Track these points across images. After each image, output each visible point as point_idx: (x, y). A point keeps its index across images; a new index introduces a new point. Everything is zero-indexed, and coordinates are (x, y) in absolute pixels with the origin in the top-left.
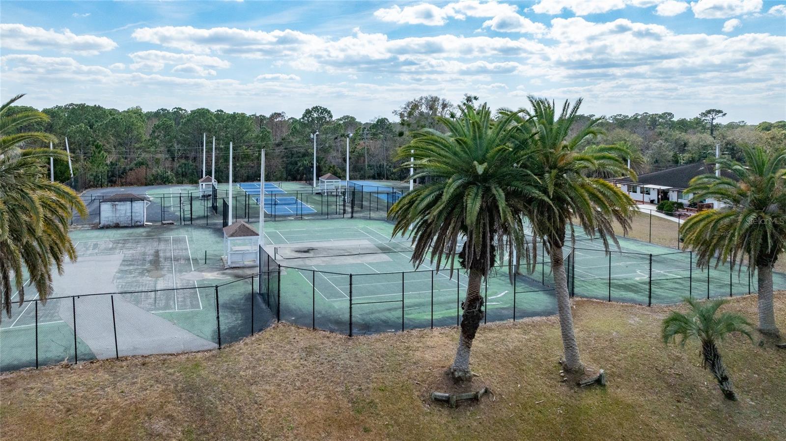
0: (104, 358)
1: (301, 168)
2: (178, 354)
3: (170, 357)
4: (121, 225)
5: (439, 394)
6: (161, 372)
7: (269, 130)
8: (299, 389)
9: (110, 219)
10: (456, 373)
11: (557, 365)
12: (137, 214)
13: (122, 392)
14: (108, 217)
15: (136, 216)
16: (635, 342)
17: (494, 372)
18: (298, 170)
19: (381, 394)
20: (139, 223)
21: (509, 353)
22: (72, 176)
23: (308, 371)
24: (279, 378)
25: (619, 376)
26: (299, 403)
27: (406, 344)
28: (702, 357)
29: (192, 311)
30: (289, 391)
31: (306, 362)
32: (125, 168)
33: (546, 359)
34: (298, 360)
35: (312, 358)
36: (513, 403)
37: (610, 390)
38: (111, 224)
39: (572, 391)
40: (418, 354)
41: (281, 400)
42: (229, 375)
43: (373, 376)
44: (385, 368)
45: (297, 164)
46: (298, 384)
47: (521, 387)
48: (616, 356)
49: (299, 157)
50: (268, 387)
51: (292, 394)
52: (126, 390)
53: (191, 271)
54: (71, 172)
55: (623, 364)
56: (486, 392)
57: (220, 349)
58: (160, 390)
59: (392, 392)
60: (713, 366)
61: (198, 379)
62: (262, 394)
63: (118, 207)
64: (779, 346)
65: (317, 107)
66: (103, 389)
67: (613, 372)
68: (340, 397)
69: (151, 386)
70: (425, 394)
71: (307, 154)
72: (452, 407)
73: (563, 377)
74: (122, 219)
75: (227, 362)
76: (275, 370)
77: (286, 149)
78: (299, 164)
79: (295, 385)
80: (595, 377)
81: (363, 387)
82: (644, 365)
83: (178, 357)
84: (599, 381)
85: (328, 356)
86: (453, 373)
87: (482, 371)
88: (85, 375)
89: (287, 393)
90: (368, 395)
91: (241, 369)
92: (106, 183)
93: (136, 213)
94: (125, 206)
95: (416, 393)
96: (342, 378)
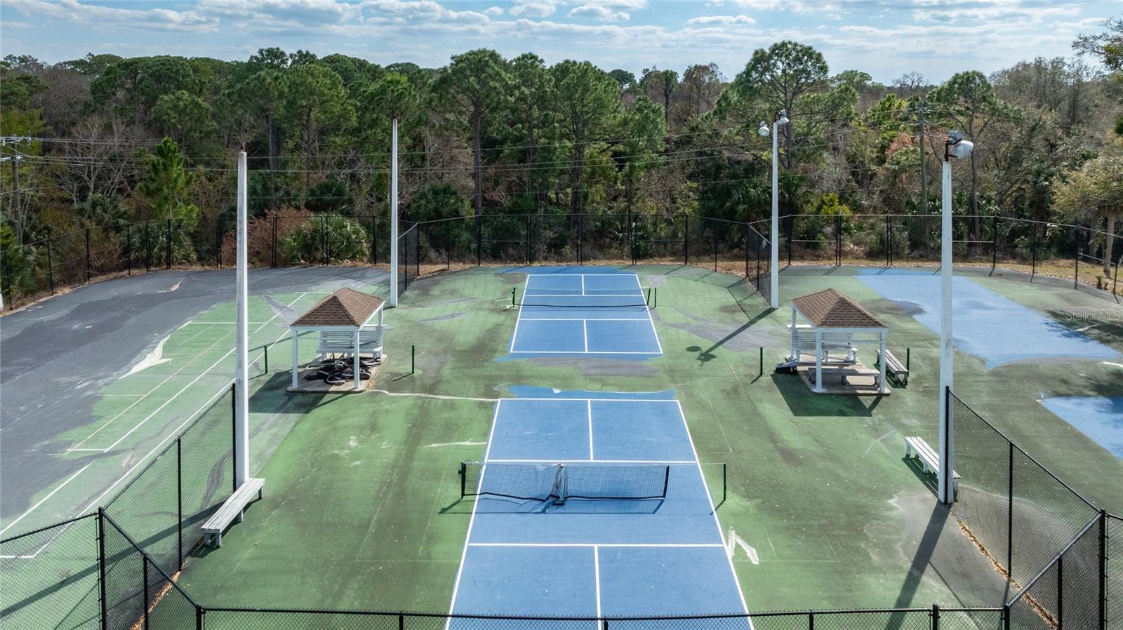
1: (741, 208)
7: (656, 105)
45: (729, 195)
49: (734, 176)
65: (784, 44)
71: (757, 168)
77: (700, 154)
78: (737, 196)
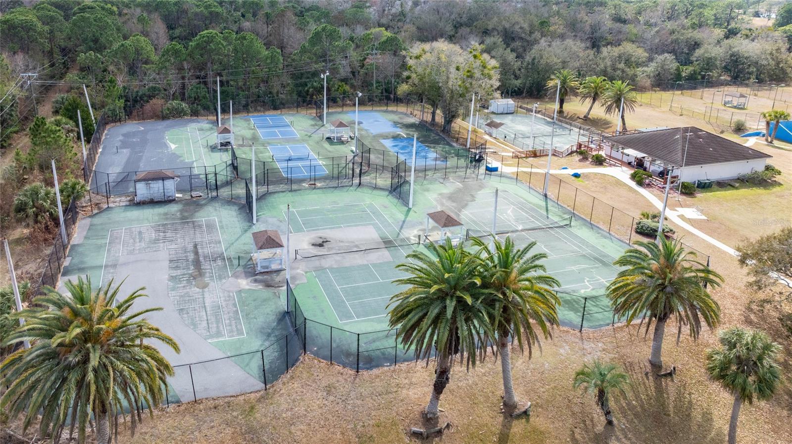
0: (187, 402)
1: (311, 90)
2: (238, 396)
3: (232, 398)
4: (155, 200)
5: (415, 429)
6: (229, 416)
8: (323, 427)
9: (146, 195)
10: (428, 415)
11: (500, 398)
12: (169, 191)
13: (206, 436)
14: (143, 194)
15: (168, 192)
16: (559, 374)
17: (455, 407)
18: (308, 91)
19: (377, 429)
20: (171, 198)
21: (468, 388)
22: (94, 121)
23: (329, 410)
24: (310, 418)
25: (541, 407)
26: (323, 440)
27: (397, 381)
28: (597, 398)
29: (239, 339)
30: (317, 430)
31: (326, 402)
32: (137, 92)
33: (493, 393)
34: (321, 400)
35: (331, 398)
36: (465, 434)
37: (532, 419)
38: (147, 199)
39: (506, 420)
40: (405, 391)
41: (311, 437)
42: (275, 417)
43: (373, 414)
44: (381, 406)
46: (322, 423)
47: (472, 420)
48: (543, 388)
49: (308, 78)
50: (302, 427)
51: (319, 432)
52: (208, 434)
53: (229, 277)
54: (93, 118)
55: (545, 396)
56: (448, 426)
57: (266, 389)
58: (231, 433)
59: (385, 427)
60: (602, 405)
61: (254, 422)
62: (299, 433)
63: (152, 185)
64: (658, 375)
66: (192, 433)
67: (537, 403)
68: (351, 433)
69: (224, 429)
70: (407, 428)
72: (423, 439)
73: (502, 409)
74: (155, 195)
75: (272, 404)
76: (306, 410)
77: (295, 69)
78: (309, 86)
79: (320, 424)
80: (523, 410)
81: (366, 424)
82: (560, 395)
83: (238, 398)
84: (525, 413)
85: (342, 395)
86: (426, 414)
87: (447, 406)
88: (178, 419)
89: (315, 431)
90: (369, 431)
91: (282, 410)
92: (124, 117)
93: (167, 189)
94: (157, 185)
95: (401, 428)
96: (352, 417)
